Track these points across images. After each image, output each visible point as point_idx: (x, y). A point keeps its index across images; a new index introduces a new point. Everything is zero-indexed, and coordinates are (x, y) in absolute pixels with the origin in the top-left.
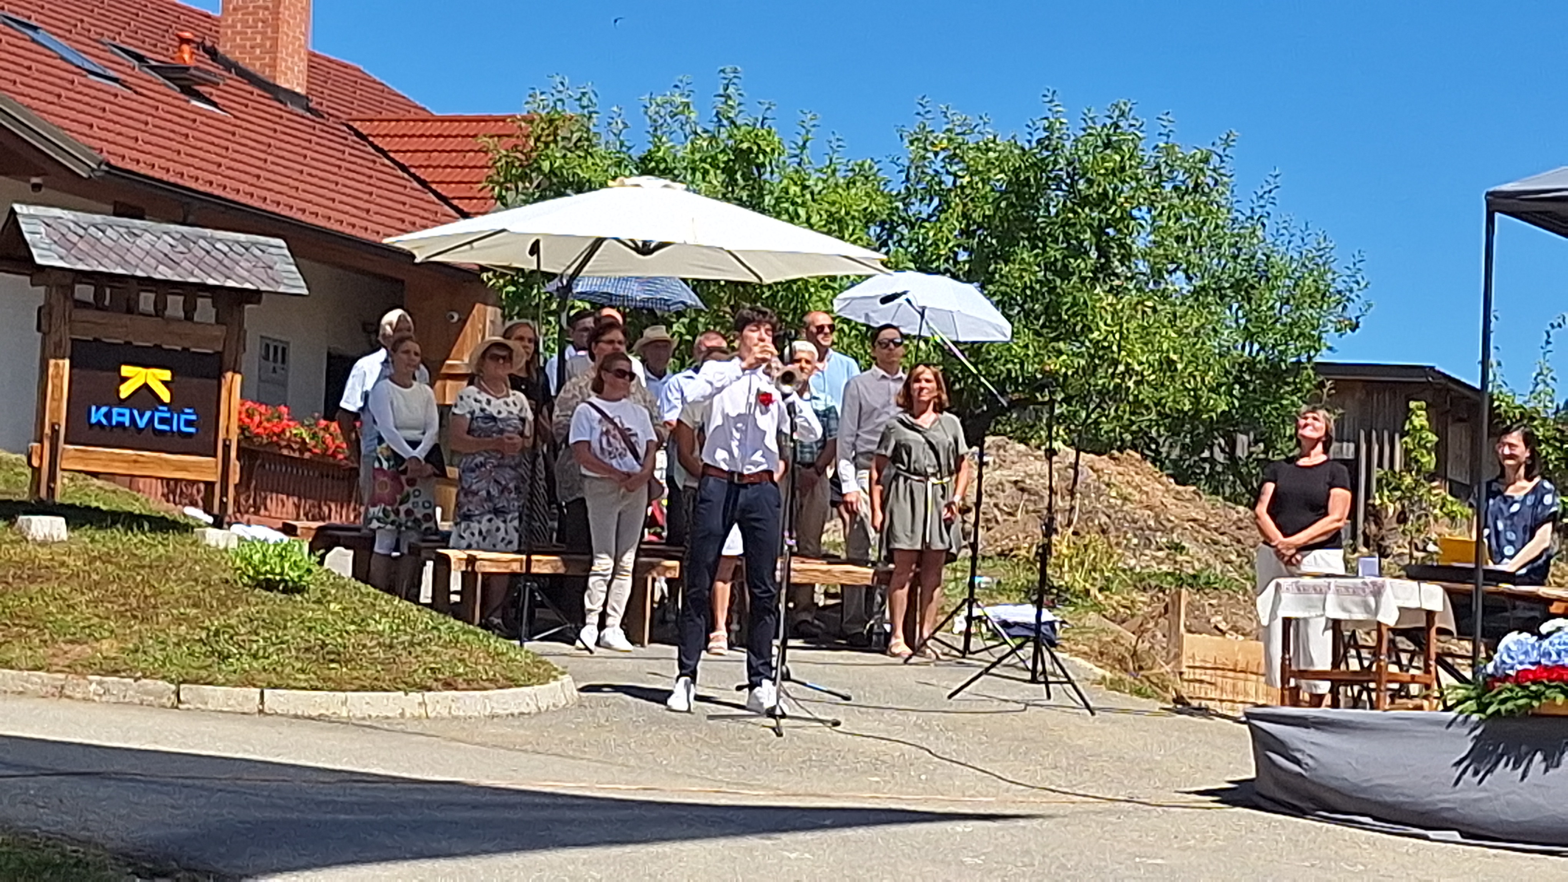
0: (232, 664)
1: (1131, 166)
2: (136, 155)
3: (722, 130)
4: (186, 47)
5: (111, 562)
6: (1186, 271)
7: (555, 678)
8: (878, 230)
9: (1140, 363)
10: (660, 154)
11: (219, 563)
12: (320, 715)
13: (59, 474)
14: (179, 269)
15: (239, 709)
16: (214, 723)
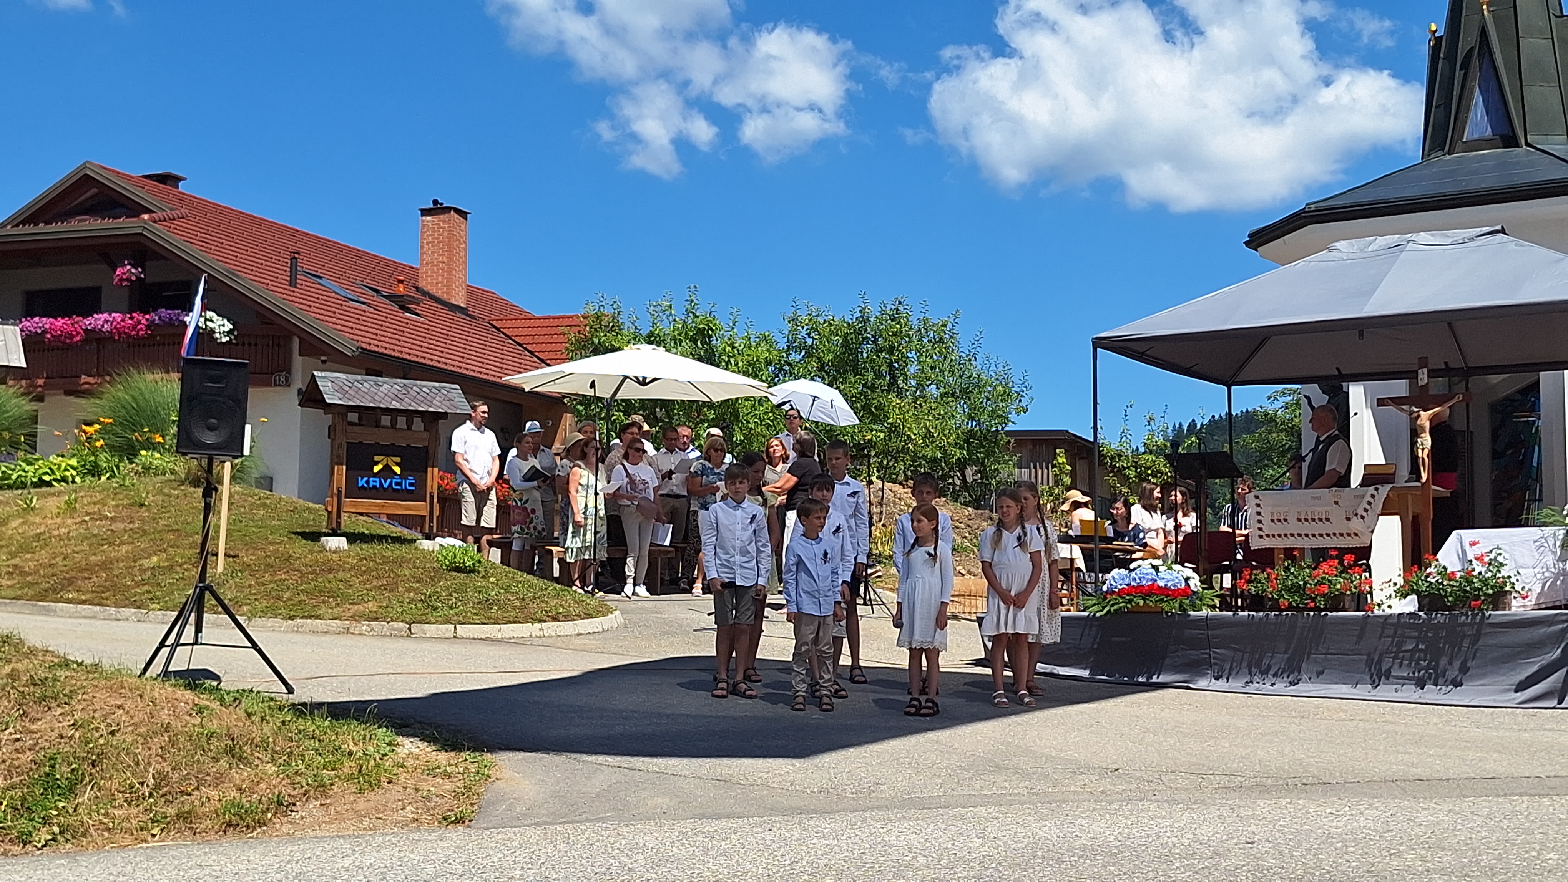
0: (438, 612)
1: (906, 330)
2: (376, 342)
3: (689, 318)
4: (401, 285)
5: (372, 561)
6: (937, 385)
7: (612, 613)
9: (915, 435)
10: (656, 332)
11: (430, 559)
13: (342, 514)
14: (403, 403)
15: (443, 636)
16: (430, 644)
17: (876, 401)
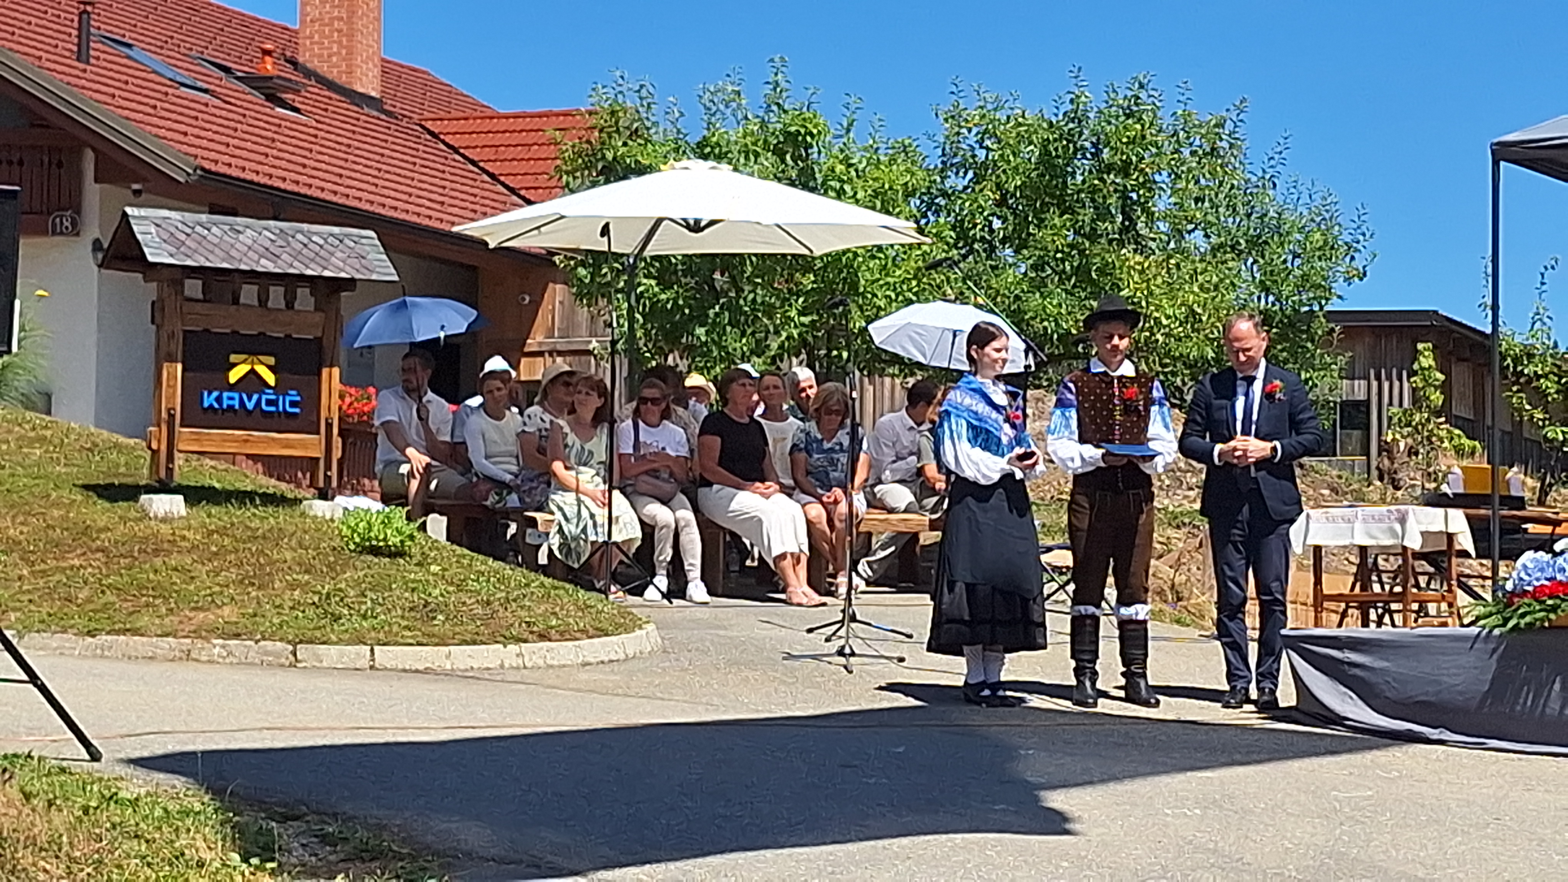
0: (343, 625)
1: (1151, 134)
2: (227, 159)
3: (772, 115)
4: (268, 59)
5: (228, 536)
6: (1204, 229)
7: (639, 626)
8: (918, 202)
9: (1168, 317)
10: (715, 139)
11: (325, 533)
12: (426, 669)
13: (177, 455)
14: (280, 263)
15: (352, 666)
16: (330, 679)
17: (1097, 260)
